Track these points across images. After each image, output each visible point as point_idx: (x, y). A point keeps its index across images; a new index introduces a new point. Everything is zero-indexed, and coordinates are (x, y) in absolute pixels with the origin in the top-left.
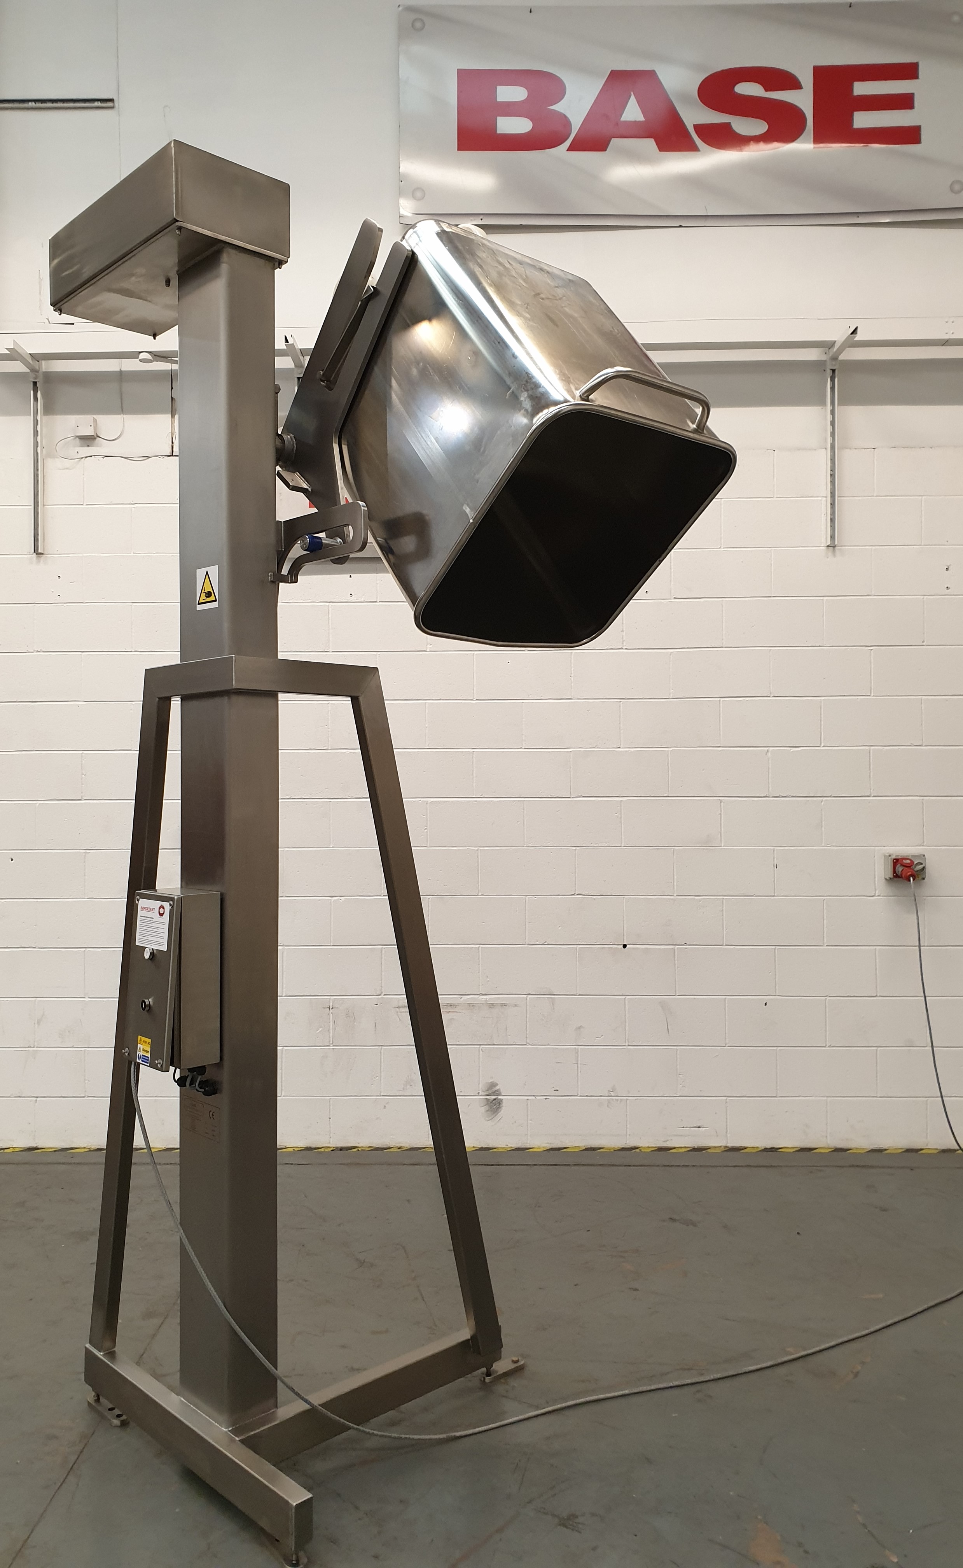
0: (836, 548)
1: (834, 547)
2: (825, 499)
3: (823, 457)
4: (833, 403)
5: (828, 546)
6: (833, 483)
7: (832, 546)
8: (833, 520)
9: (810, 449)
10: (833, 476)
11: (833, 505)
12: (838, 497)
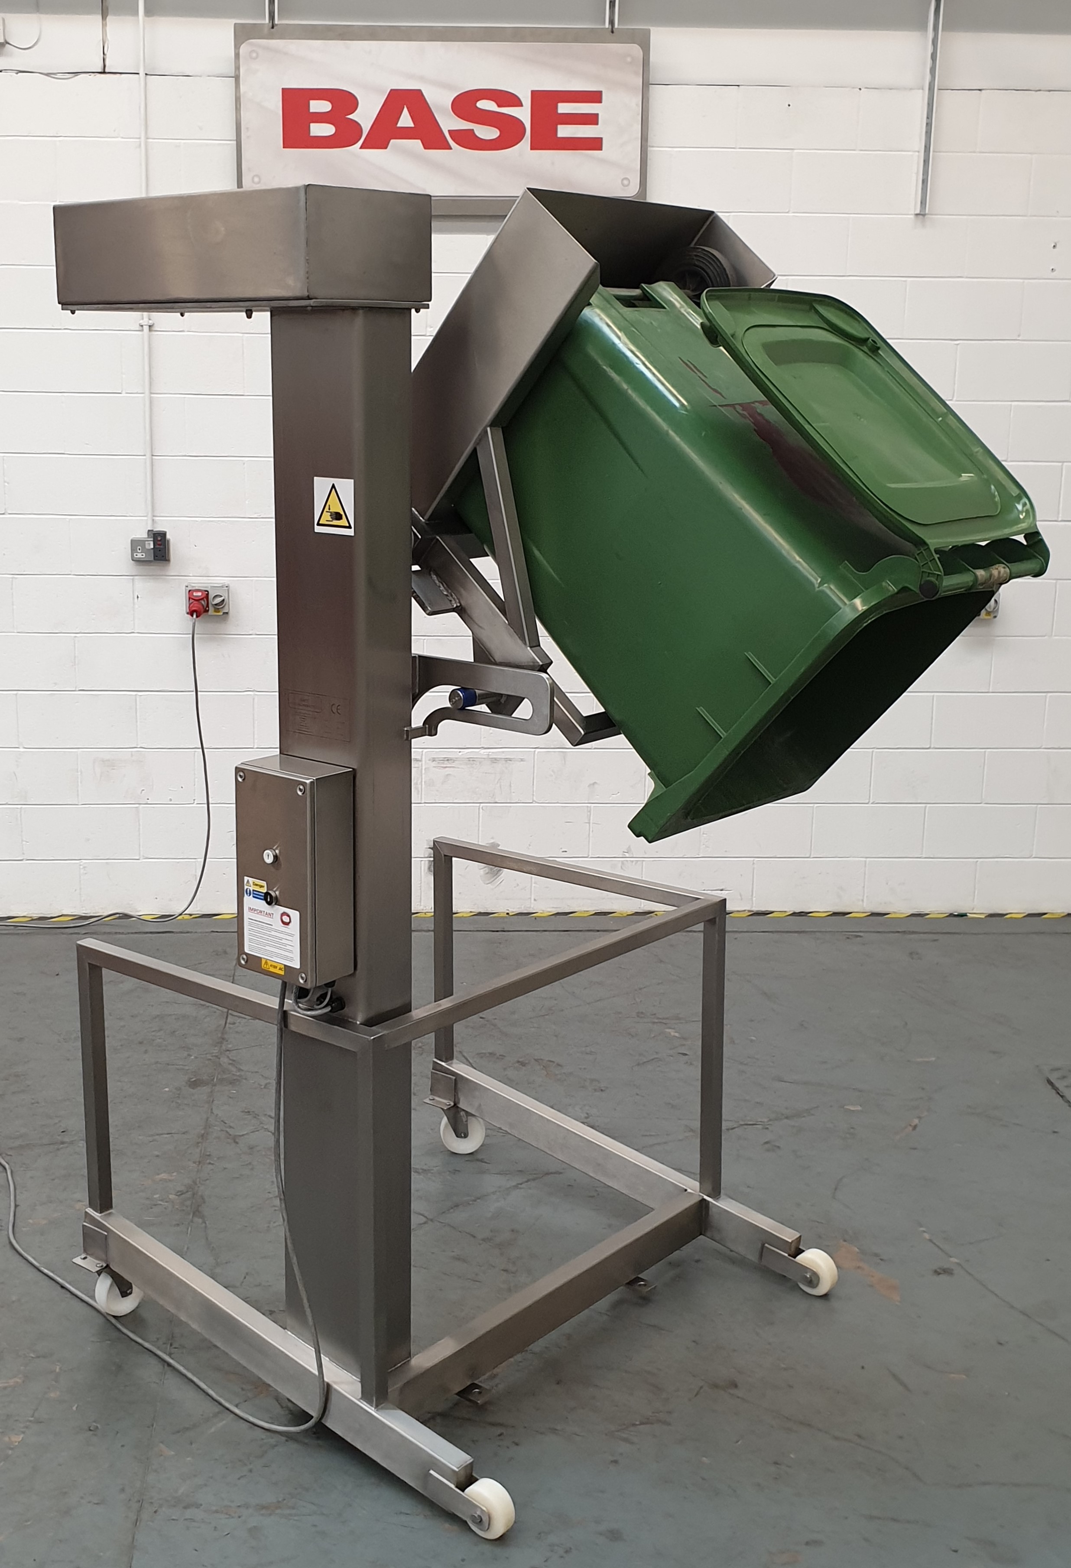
0: (926, 216)
1: (924, 215)
2: (917, 153)
3: (919, 99)
4: (936, 28)
5: (917, 215)
6: (928, 133)
7: (921, 215)
8: (925, 182)
9: (905, 89)
10: (929, 125)
11: (926, 162)
12: (934, 151)
